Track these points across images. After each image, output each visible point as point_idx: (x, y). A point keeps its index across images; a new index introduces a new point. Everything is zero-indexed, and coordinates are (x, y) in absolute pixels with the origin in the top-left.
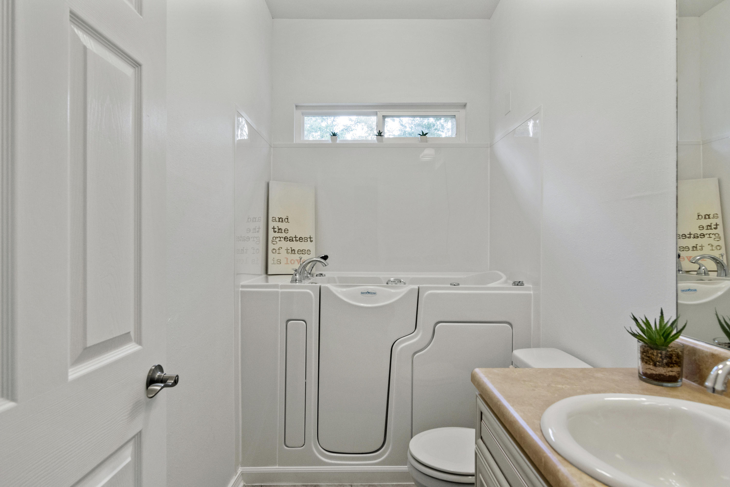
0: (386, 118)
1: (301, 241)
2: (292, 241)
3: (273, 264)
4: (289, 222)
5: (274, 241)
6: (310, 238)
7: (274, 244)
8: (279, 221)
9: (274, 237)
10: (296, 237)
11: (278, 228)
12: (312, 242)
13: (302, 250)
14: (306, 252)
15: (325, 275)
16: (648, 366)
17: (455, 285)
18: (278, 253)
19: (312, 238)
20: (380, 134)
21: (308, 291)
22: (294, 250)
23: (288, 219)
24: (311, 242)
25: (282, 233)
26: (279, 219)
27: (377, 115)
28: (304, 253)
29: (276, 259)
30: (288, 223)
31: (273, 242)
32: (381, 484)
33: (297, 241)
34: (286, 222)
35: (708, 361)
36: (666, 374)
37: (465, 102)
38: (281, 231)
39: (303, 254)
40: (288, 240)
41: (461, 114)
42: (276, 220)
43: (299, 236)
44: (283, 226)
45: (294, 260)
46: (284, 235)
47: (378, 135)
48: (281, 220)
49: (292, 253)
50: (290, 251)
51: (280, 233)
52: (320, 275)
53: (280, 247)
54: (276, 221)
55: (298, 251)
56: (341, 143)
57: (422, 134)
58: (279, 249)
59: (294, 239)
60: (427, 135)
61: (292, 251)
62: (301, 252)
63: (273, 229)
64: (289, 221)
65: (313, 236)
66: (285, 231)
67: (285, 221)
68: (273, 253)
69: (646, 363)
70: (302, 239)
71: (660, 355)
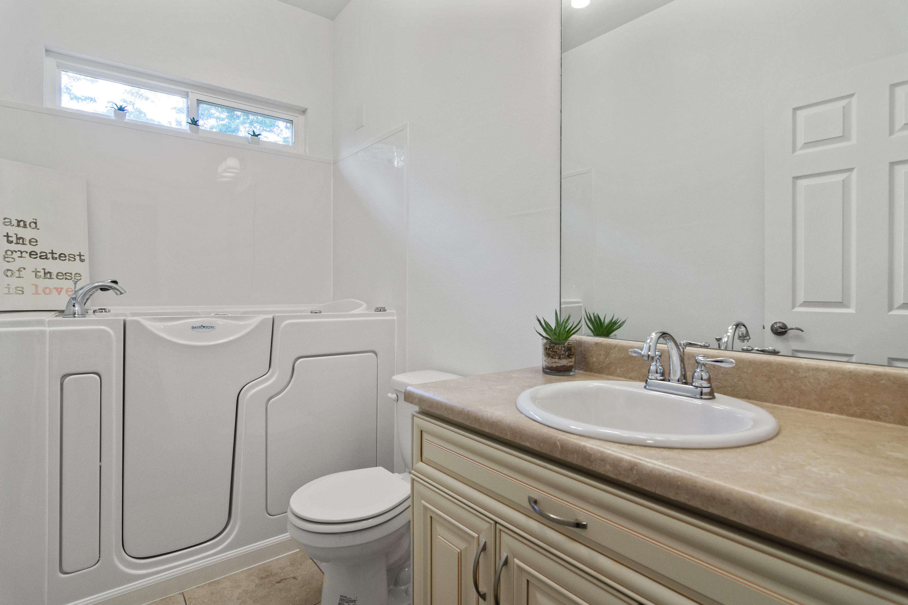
0: (201, 103)
1: (62, 260)
2: (46, 258)
3: (7, 294)
4: (38, 228)
5: (8, 258)
6: (80, 255)
7: (8, 262)
8: (19, 226)
9: (9, 250)
10: (52, 253)
11: (17, 236)
12: (83, 261)
13: (66, 274)
14: (73, 276)
15: (109, 311)
16: (554, 360)
17: (316, 313)
18: (18, 276)
19: (84, 256)
20: (194, 122)
21: (102, 327)
22: (49, 272)
23: (36, 223)
24: (81, 261)
25: (25, 244)
26: (19, 222)
27: (188, 97)
28: (69, 278)
29: (13, 287)
30: (36, 230)
31: (5, 258)
32: (225, 576)
33: (56, 258)
34: (33, 228)
35: (592, 350)
36: (568, 365)
37: (306, 107)
38: (23, 242)
39: (66, 279)
40: (38, 256)
41: (299, 119)
42: (11, 223)
43: (58, 252)
44: (27, 233)
45: (50, 289)
46: (29, 248)
47: (191, 123)
48: (22, 224)
49: (45, 277)
50: (42, 274)
51: (21, 244)
52: (101, 310)
53: (21, 268)
54: (12, 225)
55: (57, 275)
56: (129, 122)
57: (252, 134)
58: (19, 270)
59: (49, 256)
60: (259, 136)
61: (45, 274)
62: (63, 276)
63: (6, 238)
64: (38, 226)
65: (85, 253)
66: (30, 241)
67: (30, 227)
68: (7, 276)
69: (552, 357)
70: (64, 256)
71: (563, 349)
